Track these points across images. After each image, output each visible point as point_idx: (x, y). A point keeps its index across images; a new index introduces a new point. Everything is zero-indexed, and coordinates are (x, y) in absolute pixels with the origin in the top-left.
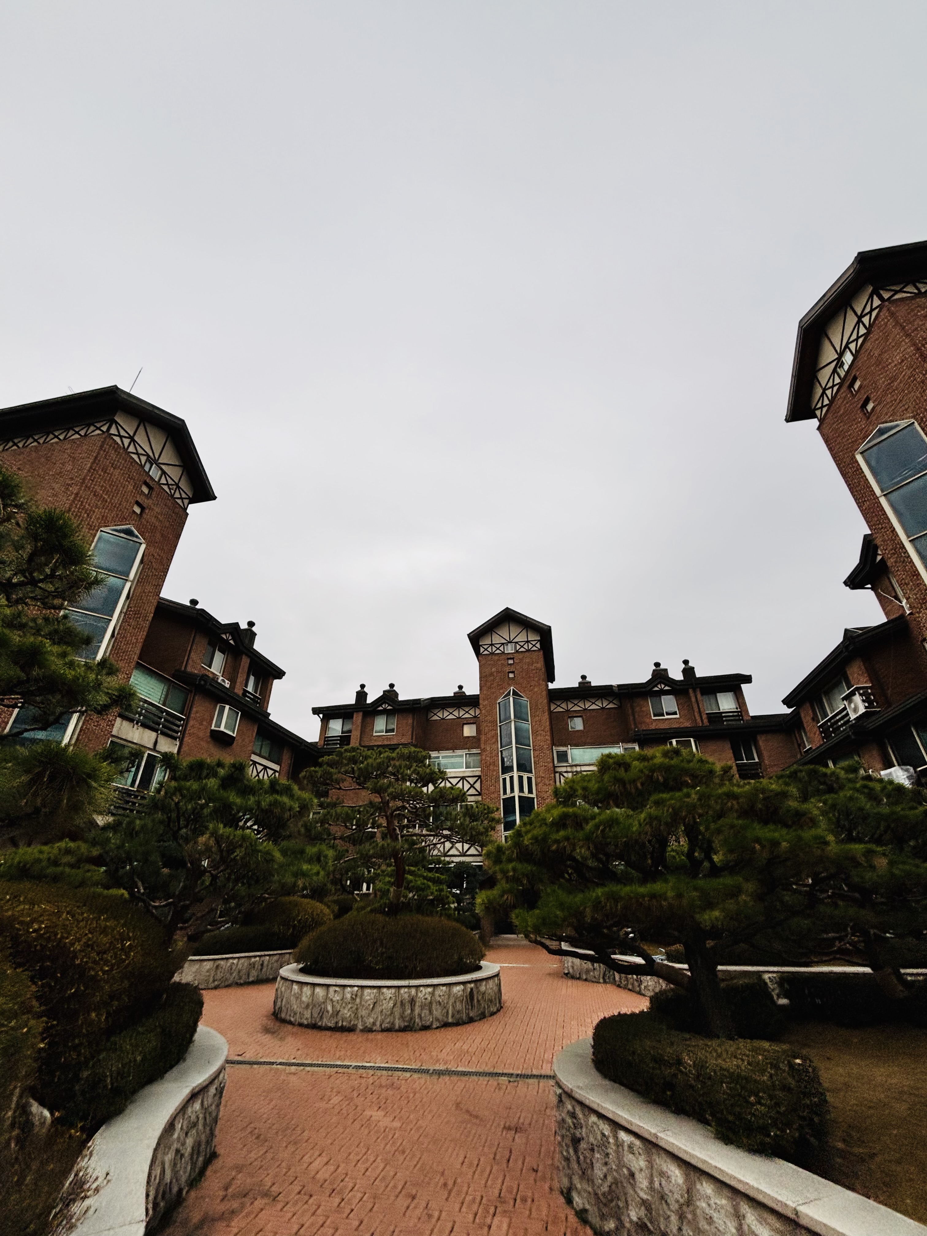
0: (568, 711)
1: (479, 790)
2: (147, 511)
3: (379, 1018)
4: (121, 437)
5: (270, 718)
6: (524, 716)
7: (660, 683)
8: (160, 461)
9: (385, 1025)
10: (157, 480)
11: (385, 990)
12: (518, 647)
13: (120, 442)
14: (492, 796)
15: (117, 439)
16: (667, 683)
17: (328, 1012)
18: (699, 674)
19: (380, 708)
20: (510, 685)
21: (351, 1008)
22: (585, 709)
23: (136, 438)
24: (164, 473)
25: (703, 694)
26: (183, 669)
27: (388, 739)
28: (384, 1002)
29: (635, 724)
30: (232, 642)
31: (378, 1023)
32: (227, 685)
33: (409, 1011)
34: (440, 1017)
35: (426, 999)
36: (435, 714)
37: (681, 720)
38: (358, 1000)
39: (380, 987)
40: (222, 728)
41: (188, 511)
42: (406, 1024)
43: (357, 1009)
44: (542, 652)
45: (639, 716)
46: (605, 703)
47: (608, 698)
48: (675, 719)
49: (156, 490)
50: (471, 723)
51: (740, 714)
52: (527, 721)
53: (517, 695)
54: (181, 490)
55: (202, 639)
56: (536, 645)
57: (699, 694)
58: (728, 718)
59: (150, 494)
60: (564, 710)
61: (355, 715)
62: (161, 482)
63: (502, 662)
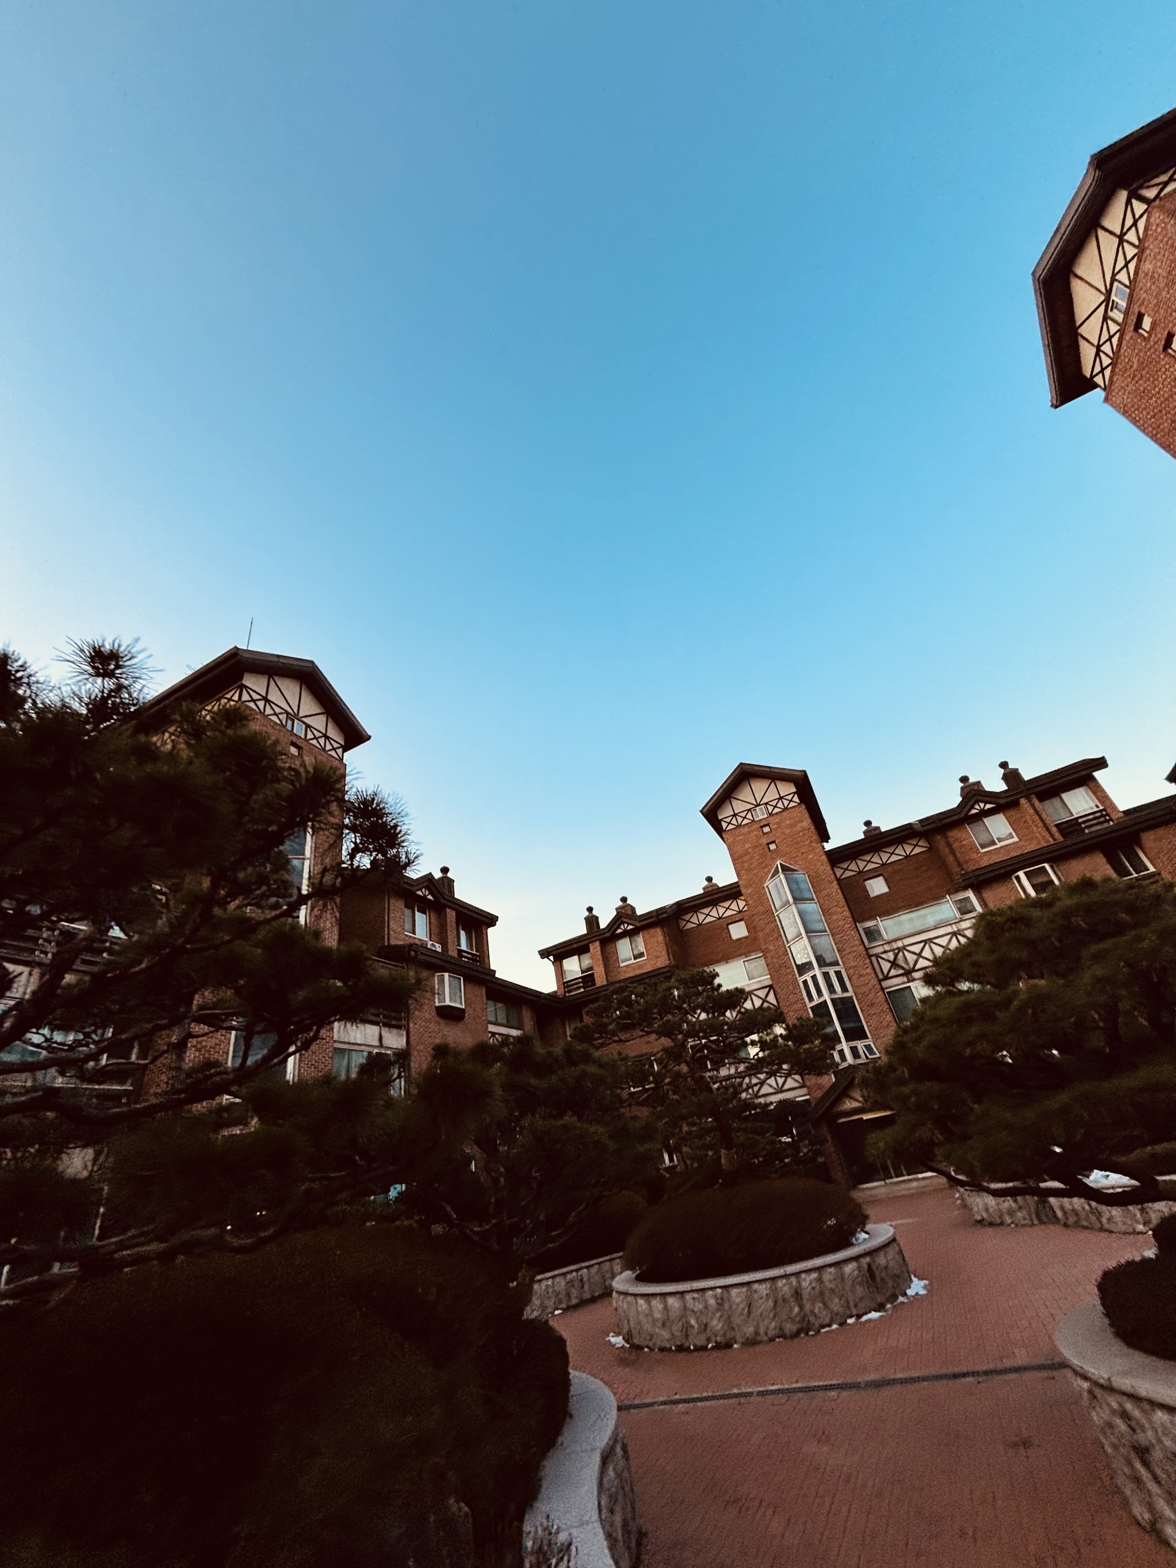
0: (860, 872)
1: (776, 1003)
3: (761, 1324)
4: (255, 701)
5: (496, 976)
6: (807, 895)
7: (977, 802)
10: (303, 736)
11: (756, 1286)
12: (770, 808)
13: (255, 707)
14: (795, 1007)
15: (252, 705)
16: (986, 799)
17: (692, 1327)
18: (1027, 776)
19: (619, 931)
20: (774, 859)
21: (721, 1317)
22: (883, 865)
23: (269, 697)
24: (308, 726)
25: (1041, 800)
26: (386, 944)
27: (640, 966)
28: (760, 1302)
29: (959, 865)
30: (430, 897)
31: (762, 1331)
32: (438, 948)
33: (797, 1309)
35: (813, 1288)
36: (689, 921)
37: (1023, 843)
38: (726, 1306)
39: (749, 1283)
40: (447, 1002)
41: (344, 761)
42: (799, 1326)
43: (729, 1317)
44: (803, 806)
45: (961, 852)
46: (908, 849)
47: (910, 842)
48: (1013, 843)
49: (306, 747)
50: (737, 921)
51: (1105, 813)
52: (811, 899)
53: (787, 869)
54: (330, 740)
55: (396, 903)
56: (794, 799)
57: (1036, 802)
58: (1089, 823)
59: (300, 754)
60: (855, 873)
61: (591, 947)
62: (308, 738)
63: (756, 833)
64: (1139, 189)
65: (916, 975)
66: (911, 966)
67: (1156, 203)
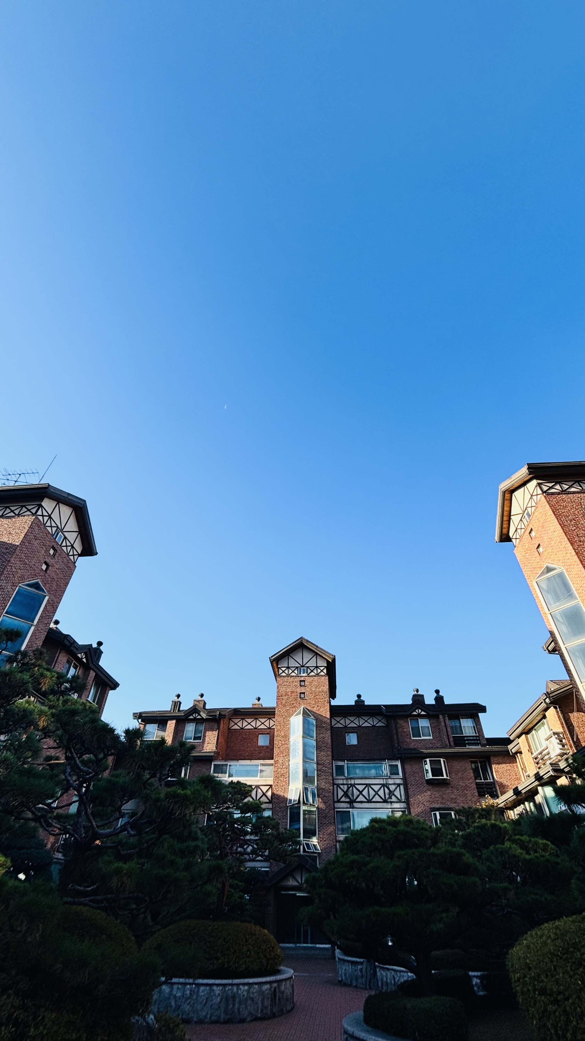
0: (346, 727)
1: (270, 799)
2: (50, 568)
3: (209, 1012)
4: (43, 516)
6: (311, 733)
7: (418, 708)
8: (64, 530)
9: (213, 1018)
10: (60, 544)
11: (215, 988)
12: (309, 671)
13: (42, 520)
14: (281, 805)
15: (41, 518)
16: (423, 708)
17: (171, 1006)
18: (447, 702)
19: (191, 717)
20: (300, 705)
21: (190, 1002)
22: (359, 726)
23: (52, 516)
24: (65, 538)
25: (449, 719)
27: (195, 745)
28: (214, 997)
29: (398, 743)
30: (84, 660)
31: (209, 1016)
32: (76, 696)
33: (231, 1006)
34: (253, 1012)
35: (244, 995)
36: (236, 724)
37: (434, 741)
38: (195, 996)
39: (211, 985)
41: (76, 564)
42: (229, 1017)
43: (194, 1004)
44: (327, 677)
45: (401, 735)
46: (376, 721)
47: (378, 717)
48: (430, 739)
49: (59, 551)
50: (264, 734)
51: (478, 738)
52: (313, 737)
53: (306, 713)
54: (74, 549)
55: (63, 658)
56: (324, 671)
57: (447, 718)
58: (470, 742)
59: (54, 555)
60: (343, 726)
61: (169, 722)
62: (62, 545)
63: (296, 684)
64: (541, 483)
65: (356, 805)
66: (355, 798)
67: (545, 494)
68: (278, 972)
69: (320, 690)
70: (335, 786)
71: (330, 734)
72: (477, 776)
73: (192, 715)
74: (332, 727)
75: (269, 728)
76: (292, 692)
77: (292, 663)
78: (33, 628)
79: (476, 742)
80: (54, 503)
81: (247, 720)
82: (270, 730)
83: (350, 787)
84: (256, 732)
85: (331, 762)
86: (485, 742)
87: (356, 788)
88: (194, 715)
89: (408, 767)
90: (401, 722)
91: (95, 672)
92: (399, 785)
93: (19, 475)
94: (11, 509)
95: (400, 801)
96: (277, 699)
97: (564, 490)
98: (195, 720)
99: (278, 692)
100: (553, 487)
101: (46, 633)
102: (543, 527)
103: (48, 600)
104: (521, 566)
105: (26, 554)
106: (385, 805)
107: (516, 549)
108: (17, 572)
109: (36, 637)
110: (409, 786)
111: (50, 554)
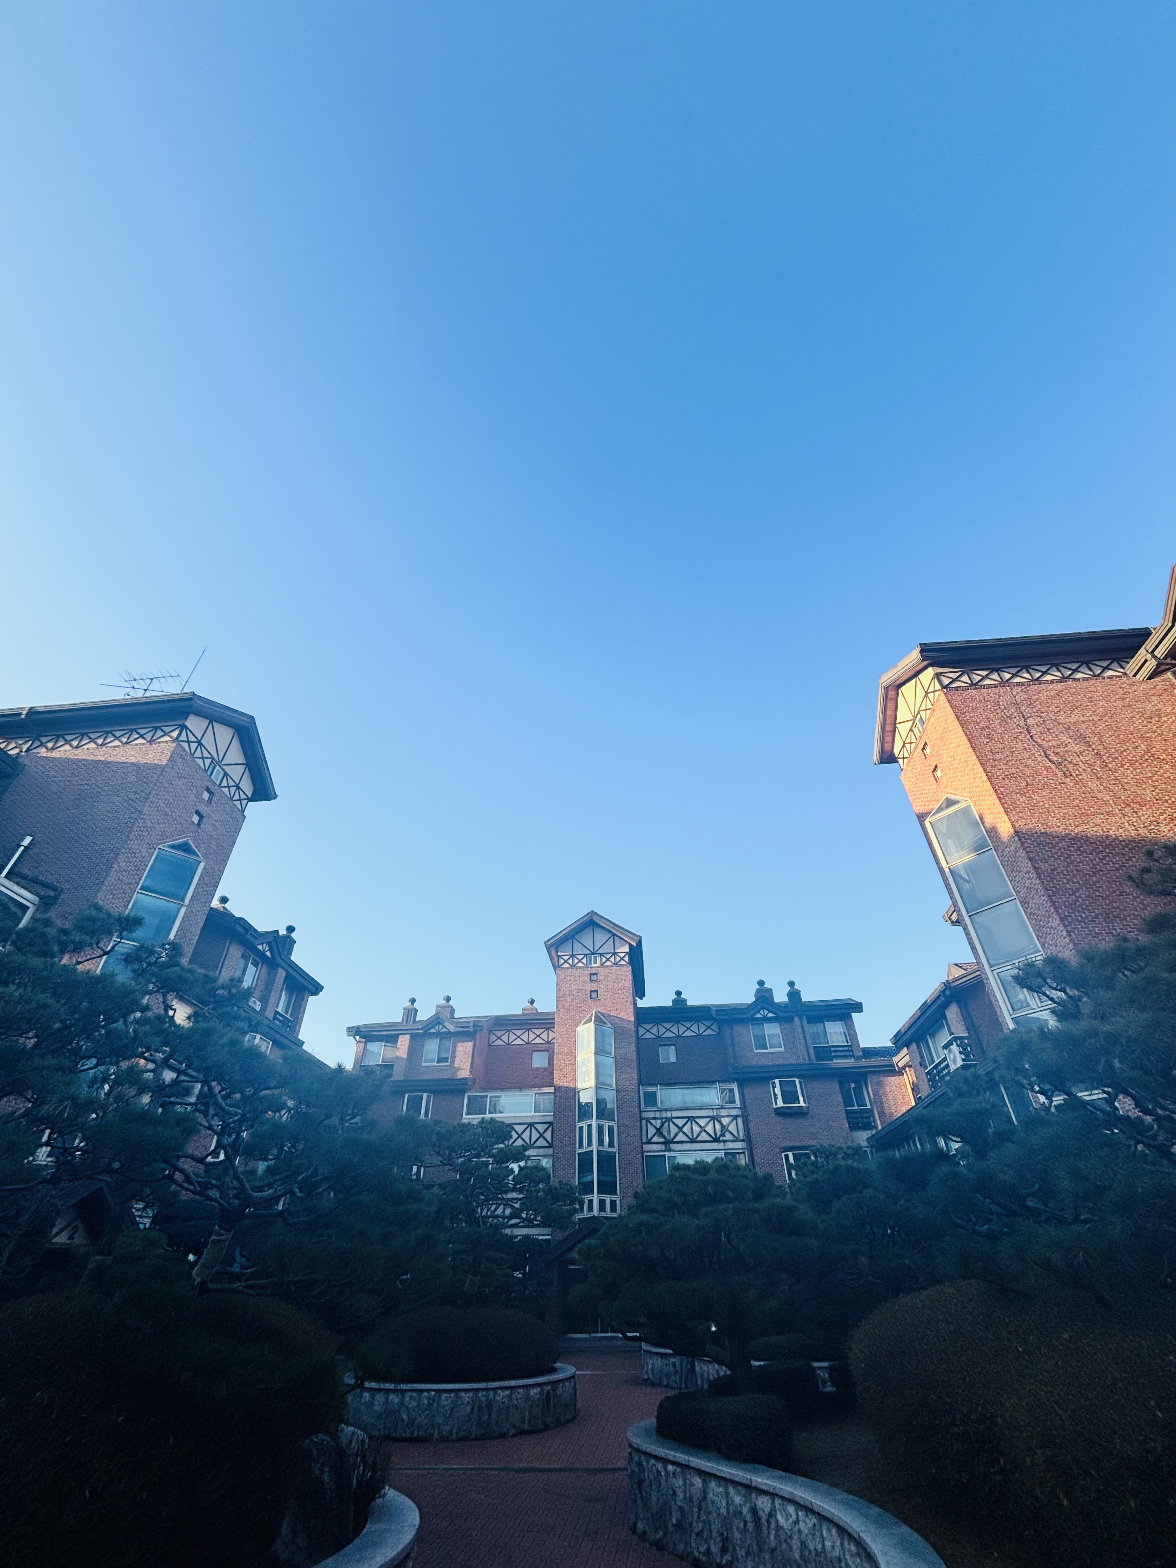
0: (659, 1037)
1: (550, 1141)
3: (456, 1426)
4: (188, 742)
5: (304, 1047)
6: (607, 1049)
7: (763, 1008)
8: (223, 763)
9: (462, 1434)
10: (218, 783)
11: (463, 1394)
12: (603, 959)
13: (187, 749)
14: (566, 1149)
15: (185, 745)
17: (403, 1420)
18: (805, 998)
19: (433, 1031)
20: (591, 1008)
21: (428, 1414)
22: (679, 1036)
23: (203, 742)
24: (226, 774)
25: (808, 1023)
27: (441, 1070)
28: (462, 1407)
29: (734, 1058)
30: (268, 954)
31: (454, 1431)
32: (258, 1007)
33: (486, 1417)
34: (517, 1424)
35: (503, 1403)
36: (499, 1038)
37: (786, 1055)
38: (435, 1406)
39: (457, 1391)
41: (245, 814)
42: (484, 1432)
44: (630, 968)
45: (739, 1047)
46: (702, 1028)
47: (705, 1023)
48: (780, 1052)
49: (217, 794)
50: (542, 1051)
51: (850, 1048)
52: (610, 1053)
53: (599, 1021)
54: (240, 791)
55: (235, 952)
56: (625, 959)
57: (805, 1022)
58: (837, 1054)
59: (210, 800)
60: (654, 1037)
61: (401, 1038)
62: (222, 785)
63: (584, 978)
64: (941, 674)
65: (673, 1146)
66: (672, 1137)
67: (945, 690)
68: (554, 1370)
69: (620, 987)
70: (644, 1122)
71: (634, 1048)
72: (847, 1102)
73: (433, 1027)
74: (638, 1038)
75: (548, 1042)
76: (579, 990)
77: (578, 949)
78: (183, 910)
79: (848, 1053)
80: (204, 723)
81: (514, 1032)
82: (549, 1045)
83: (666, 1121)
84: (531, 1049)
85: (637, 1088)
86: (861, 1053)
87: (674, 1123)
88: (437, 1027)
89: (748, 1091)
90: (738, 1028)
91: (285, 970)
92: (735, 1117)
93: (150, 681)
94: (138, 733)
95: (736, 1140)
96: (557, 1001)
97: (974, 682)
98: (439, 1034)
99: (558, 991)
100: (959, 679)
101: (205, 917)
102: (942, 739)
103: (205, 868)
104: (910, 798)
105: (165, 800)
106: (715, 1145)
107: (903, 773)
108: (154, 828)
109: (191, 922)
110: (750, 1118)
111: (203, 799)
